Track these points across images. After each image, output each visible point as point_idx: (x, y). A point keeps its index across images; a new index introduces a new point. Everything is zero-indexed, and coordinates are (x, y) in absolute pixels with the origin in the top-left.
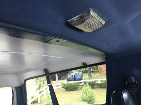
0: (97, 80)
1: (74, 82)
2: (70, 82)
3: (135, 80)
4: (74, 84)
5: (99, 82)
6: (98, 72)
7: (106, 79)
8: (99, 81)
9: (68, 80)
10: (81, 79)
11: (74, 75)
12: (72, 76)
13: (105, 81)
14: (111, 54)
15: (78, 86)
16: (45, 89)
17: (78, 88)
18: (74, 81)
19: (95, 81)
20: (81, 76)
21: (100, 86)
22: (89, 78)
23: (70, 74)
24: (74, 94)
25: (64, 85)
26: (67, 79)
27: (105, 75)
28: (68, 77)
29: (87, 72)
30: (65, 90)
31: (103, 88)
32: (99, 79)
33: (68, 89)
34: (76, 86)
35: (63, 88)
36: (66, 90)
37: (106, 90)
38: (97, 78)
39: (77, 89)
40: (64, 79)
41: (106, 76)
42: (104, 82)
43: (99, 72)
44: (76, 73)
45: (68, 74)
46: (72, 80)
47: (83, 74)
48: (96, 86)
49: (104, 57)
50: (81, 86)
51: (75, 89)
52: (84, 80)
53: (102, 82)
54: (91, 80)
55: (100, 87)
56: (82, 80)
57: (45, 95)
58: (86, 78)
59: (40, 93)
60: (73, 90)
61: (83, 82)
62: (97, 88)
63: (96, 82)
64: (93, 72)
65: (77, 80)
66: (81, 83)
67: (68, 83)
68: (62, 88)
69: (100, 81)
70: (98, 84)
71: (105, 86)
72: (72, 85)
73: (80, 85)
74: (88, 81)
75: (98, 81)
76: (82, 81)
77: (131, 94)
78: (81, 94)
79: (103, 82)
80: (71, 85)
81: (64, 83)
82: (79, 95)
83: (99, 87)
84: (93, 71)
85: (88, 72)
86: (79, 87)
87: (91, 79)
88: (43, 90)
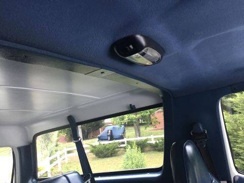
0: (149, 137)
1: (111, 142)
2: (103, 143)
3: (203, 128)
4: (110, 145)
5: (153, 142)
6: (151, 123)
7: (163, 136)
8: (153, 139)
9: (101, 139)
10: (122, 137)
11: (111, 131)
12: (108, 133)
13: (162, 139)
14: (170, 91)
15: (117, 149)
16: (61, 156)
17: (117, 152)
18: (111, 140)
19: (147, 140)
20: (123, 132)
21: (155, 148)
22: (136, 135)
23: (104, 129)
24: (111, 162)
25: (94, 147)
26: (99, 138)
27: (161, 129)
28: (100, 133)
29: (132, 125)
30: (94, 156)
31: (159, 151)
32: (152, 137)
33: (100, 154)
34: (114, 149)
35: (92, 154)
36: (96, 156)
37: (163, 155)
38: (150, 135)
39: (115, 154)
40: (93, 137)
41: (163, 131)
42: (161, 141)
43: (153, 123)
44: (114, 128)
45: (100, 129)
46: (107, 140)
47: (126, 128)
48: (147, 149)
49: (161, 96)
50: (122, 149)
51: (112, 154)
52: (128, 138)
53: (157, 142)
54: (139, 139)
55: (155, 150)
56: (125, 138)
57: (59, 166)
58: (131, 135)
59: (51, 162)
60: (108, 157)
61: (126, 142)
62: (149, 151)
63: (148, 142)
64: (142, 124)
65: (116, 139)
66: (123, 143)
67: (100, 144)
68: (90, 153)
69: (155, 139)
70: (151, 145)
71: (162, 148)
72: (107, 147)
73: (121, 147)
74: (134, 139)
75: (151, 140)
76: (125, 140)
77: (198, 148)
78: (122, 162)
79: (158, 140)
80: (105, 147)
81: (94, 144)
82: (120, 164)
83: (152, 149)
84: (143, 122)
85: (135, 124)
86: (119, 151)
87: (140, 136)
88: (56, 158)
